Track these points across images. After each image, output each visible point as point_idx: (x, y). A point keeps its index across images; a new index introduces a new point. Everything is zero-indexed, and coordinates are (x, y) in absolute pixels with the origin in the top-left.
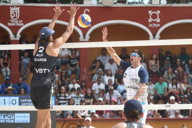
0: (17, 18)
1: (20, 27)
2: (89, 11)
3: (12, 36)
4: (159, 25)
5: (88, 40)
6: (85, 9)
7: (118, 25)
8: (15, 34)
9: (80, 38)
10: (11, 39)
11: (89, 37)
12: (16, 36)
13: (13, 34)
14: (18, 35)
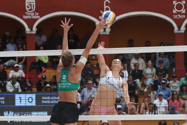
2: (109, 2)
3: (28, 30)
4: (184, 16)
5: (108, 33)
7: (140, 17)
8: (31, 28)
11: (110, 29)
12: (31, 30)
13: (29, 27)
14: (35, 29)
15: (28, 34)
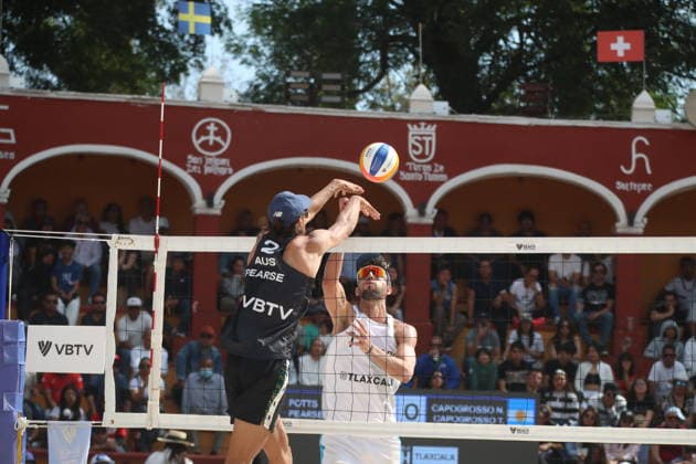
0: (427, 157)
1: (438, 184)
2: (647, 143)
3: (411, 213)
5: (641, 231)
6: (637, 135)
8: (421, 206)
9: (618, 225)
10: (410, 221)
11: (646, 220)
12: (422, 213)
13: (415, 206)
14: (431, 209)
15: (411, 225)
